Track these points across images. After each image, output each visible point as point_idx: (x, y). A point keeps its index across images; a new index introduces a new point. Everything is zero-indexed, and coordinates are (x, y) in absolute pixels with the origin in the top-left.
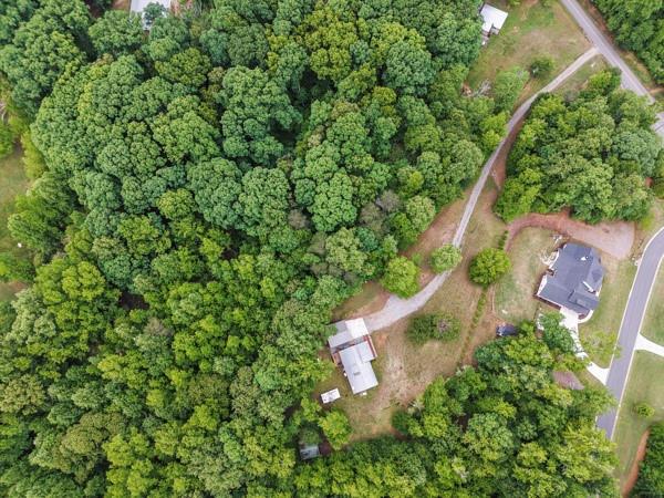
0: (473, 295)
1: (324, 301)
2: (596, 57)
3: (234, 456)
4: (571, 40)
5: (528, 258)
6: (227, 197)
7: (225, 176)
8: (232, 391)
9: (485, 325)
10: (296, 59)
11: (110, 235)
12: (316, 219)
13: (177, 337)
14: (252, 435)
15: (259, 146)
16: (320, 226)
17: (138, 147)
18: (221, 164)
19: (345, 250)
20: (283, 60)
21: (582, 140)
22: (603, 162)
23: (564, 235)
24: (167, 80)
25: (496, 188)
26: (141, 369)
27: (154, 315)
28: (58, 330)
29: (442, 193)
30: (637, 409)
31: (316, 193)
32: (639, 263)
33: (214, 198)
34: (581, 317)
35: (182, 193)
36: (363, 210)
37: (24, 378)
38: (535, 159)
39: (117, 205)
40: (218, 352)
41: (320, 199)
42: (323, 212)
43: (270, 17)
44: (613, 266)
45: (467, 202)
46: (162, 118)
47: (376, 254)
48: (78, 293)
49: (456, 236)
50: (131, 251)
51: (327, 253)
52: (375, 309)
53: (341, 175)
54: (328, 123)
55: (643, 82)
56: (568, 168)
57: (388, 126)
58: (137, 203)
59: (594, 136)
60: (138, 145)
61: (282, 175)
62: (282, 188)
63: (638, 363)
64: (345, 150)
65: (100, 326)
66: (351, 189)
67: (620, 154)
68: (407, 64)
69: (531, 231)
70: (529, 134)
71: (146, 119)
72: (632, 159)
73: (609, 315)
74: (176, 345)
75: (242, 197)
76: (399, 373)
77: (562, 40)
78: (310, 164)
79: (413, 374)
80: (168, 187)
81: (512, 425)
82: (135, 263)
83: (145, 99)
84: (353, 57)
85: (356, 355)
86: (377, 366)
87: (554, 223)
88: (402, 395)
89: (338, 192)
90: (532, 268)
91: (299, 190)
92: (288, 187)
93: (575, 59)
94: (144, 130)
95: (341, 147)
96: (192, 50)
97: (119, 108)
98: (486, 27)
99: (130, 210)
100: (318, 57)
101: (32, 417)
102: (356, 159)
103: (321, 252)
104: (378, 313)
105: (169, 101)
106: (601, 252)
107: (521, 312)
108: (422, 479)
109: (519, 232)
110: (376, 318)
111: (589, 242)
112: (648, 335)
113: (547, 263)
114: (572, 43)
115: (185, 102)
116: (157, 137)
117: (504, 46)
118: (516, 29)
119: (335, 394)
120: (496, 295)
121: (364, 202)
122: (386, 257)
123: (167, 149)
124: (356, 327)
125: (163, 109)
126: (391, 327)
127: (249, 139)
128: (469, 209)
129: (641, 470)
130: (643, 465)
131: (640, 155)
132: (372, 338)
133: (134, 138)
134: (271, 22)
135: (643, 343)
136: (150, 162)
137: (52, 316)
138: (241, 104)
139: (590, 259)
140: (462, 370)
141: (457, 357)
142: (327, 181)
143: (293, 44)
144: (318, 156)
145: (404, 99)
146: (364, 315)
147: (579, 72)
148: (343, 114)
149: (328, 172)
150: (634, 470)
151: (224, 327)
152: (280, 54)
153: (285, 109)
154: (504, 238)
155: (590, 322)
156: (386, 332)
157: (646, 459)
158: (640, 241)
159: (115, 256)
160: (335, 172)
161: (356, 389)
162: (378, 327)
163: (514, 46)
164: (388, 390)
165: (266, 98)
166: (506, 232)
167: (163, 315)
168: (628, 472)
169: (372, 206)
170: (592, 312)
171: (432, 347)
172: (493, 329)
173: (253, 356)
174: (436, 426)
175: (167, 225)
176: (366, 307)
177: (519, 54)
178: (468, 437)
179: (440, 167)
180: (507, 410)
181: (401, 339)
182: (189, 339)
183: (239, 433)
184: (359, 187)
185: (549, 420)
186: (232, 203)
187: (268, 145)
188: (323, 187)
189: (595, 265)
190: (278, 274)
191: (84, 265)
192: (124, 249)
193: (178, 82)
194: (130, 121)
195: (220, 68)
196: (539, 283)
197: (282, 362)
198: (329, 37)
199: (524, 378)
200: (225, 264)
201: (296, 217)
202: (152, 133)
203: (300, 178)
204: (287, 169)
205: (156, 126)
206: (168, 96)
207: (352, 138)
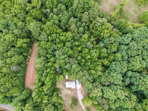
3: (61, 57)
7: (122, 70)
8: (74, 59)
12: (106, 88)
13: (88, 50)
14: (64, 62)
16: (104, 88)
17: (135, 52)
18: (125, 70)
19: (97, 93)
26: (83, 42)
27: (94, 46)
28: (96, 27)
31: (112, 90)
33: (117, 66)
35: (120, 59)
36: (105, 99)
37: (88, 19)
39: (121, 43)
40: (82, 57)
42: (107, 90)
46: (141, 59)
47: (94, 98)
48: (103, 32)
50: (109, 44)
52: (82, 92)
53: (116, 98)
54: (130, 99)
58: (120, 48)
61: (119, 83)
64: (121, 101)
66: (111, 99)
71: (141, 55)
74: (86, 49)
75: (116, 73)
76: (67, 92)
78: (120, 91)
79: (66, 95)
80: (123, 56)
82: (106, 45)
83: (147, 56)
85: (73, 85)
86: (70, 89)
88: (62, 92)
89: (111, 96)
91: (114, 86)
92: (116, 84)
94: (139, 54)
95: (123, 100)
97: (146, 49)
99: (119, 46)
102: (119, 103)
103: (98, 87)
105: (145, 61)
110: (80, 92)
115: (144, 65)
116: (136, 57)
119: (67, 78)
121: (107, 100)
122: (93, 100)
123: (132, 58)
124: (79, 86)
125: (143, 59)
126: (77, 94)
127: (130, 77)
132: (76, 89)
133: (137, 51)
137: (99, 26)
138: (140, 79)
140: (64, 107)
141: (67, 106)
142: (115, 94)
144: (122, 94)
146: (81, 89)
149: (117, 95)
151: (87, 60)
153: (136, 89)
156: (76, 93)
159: (109, 41)
160: (117, 96)
161: (67, 82)
162: (78, 91)
164: (64, 89)
165: (140, 86)
167: (93, 48)
169: (106, 102)
171: (70, 102)
173: (79, 64)
174: (54, 99)
175: (113, 53)
176: (83, 90)
181: (74, 95)
182: (87, 52)
183: (65, 59)
184: (111, 101)
186: (115, 70)
187: (127, 82)
188: (114, 92)
190: (95, 75)
191: (109, 35)
194: (142, 51)
197: (76, 71)
200: (101, 64)
201: (108, 83)
203: (117, 88)
204: (120, 85)
205: (139, 57)
206: (146, 61)
207: (124, 104)
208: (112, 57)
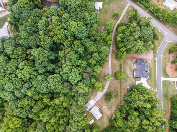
0: (118, 82)
2: (129, 6)
4: (121, 4)
5: (129, 68)
6: (45, 87)
7: (42, 81)
9: (124, 89)
10: (49, 41)
11: (17, 108)
12: (71, 82)
13: (47, 126)
15: (48, 68)
16: (73, 84)
17: (15, 82)
18: (40, 78)
20: (45, 43)
21: (133, 36)
22: (140, 41)
23: (136, 58)
24: (15, 59)
25: (115, 52)
27: (38, 122)
29: (101, 62)
30: (166, 96)
31: (69, 76)
32: (156, 59)
33: (41, 88)
34: (146, 78)
35: (33, 89)
36: (83, 75)
38: (123, 44)
39: (16, 98)
41: (71, 77)
42: (73, 80)
43: (37, 30)
44: (150, 62)
45: (109, 59)
46: (18, 71)
47: (90, 85)
48: (15, 127)
49: (109, 69)
50: (25, 109)
51: (77, 91)
53: (74, 69)
54: (65, 57)
55: (143, 9)
56: (132, 46)
57: (81, 50)
58: (21, 96)
59: (136, 35)
60: (15, 81)
61: (58, 75)
62: (59, 79)
63: (163, 84)
65: (25, 131)
66: (78, 72)
67: (144, 37)
69: (127, 60)
70: (119, 39)
71: (14, 72)
72: (147, 38)
73: (153, 74)
74: (47, 128)
75: (49, 85)
76: (107, 109)
77: (119, 4)
78: (64, 69)
79: (110, 108)
80: (28, 88)
81: (138, 116)
82: (27, 112)
83: (11, 67)
84: (65, 35)
85: (95, 110)
87: (133, 56)
88: (109, 114)
89: (74, 74)
90: (130, 70)
91: (64, 77)
92: (61, 77)
93: (124, 9)
94: (14, 76)
95: (71, 61)
96: (19, 48)
97: (5, 72)
98: (98, 9)
99: (20, 98)
100: (55, 39)
102: (76, 63)
103: (76, 91)
104: (96, 96)
105: (18, 65)
106: (146, 59)
107: (131, 82)
109: (124, 61)
110: (96, 98)
111: (143, 58)
112: (163, 76)
113: (134, 67)
114: (122, 5)
115: (23, 64)
116: (19, 77)
117: (104, 12)
118: (106, 6)
119: (93, 121)
120: (124, 80)
121: (82, 73)
122: (93, 84)
123: (23, 79)
124: (92, 102)
125: (17, 68)
126: (101, 99)
127: (45, 67)
128: (110, 60)
129: (171, 111)
130: (171, 109)
131: (149, 35)
132: (97, 104)
133: (13, 80)
134: (38, 32)
135: (163, 79)
136: (20, 85)
138: (39, 59)
139: (144, 64)
140: (122, 103)
141: (119, 100)
142: (71, 72)
143: (47, 37)
144: (66, 66)
145: (83, 41)
146: (93, 98)
147: (126, 12)
148: (68, 53)
149: (70, 70)
150: (170, 111)
151: (58, 118)
152: (44, 41)
153: (52, 55)
154: (121, 65)
155: (149, 79)
156: (100, 100)
157: (172, 107)
158: (155, 53)
159: (21, 112)
160: (72, 69)
161: (97, 119)
162: (97, 100)
163: (107, 11)
164: (105, 115)
165: (45, 55)
166: (121, 63)
167: (41, 121)
168: (168, 112)
169: (85, 73)
170: (148, 77)
171: (113, 100)
172: (126, 89)
173: (68, 123)
174: (120, 123)
175: (32, 98)
176: (93, 96)
177: (109, 13)
178: (129, 123)
179: (99, 56)
180: (136, 113)
181: (104, 100)
182: (50, 125)
184: (80, 70)
185: (147, 113)
186: (47, 87)
187: (51, 67)
188: (70, 74)
189: (146, 64)
190: (66, 101)
192: (23, 110)
193: (19, 58)
194: (9, 75)
195: (29, 50)
196: (134, 73)
197: (76, 124)
198: (56, 32)
199: (138, 104)
200: (52, 102)
201: (66, 84)
202: (17, 76)
203: (63, 74)
204: (58, 72)
205: (17, 74)
206: (17, 64)
207: (73, 59)
208: (37, 97)
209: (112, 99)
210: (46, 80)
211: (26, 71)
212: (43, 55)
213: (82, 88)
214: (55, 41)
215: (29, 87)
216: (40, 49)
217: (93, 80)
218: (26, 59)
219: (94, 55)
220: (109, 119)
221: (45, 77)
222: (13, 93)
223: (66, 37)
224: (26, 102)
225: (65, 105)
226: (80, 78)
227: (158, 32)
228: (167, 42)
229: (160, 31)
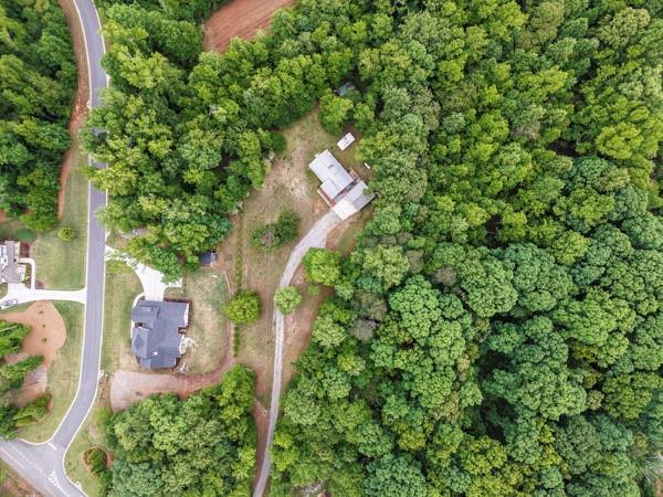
0: (248, 282)
1: (389, 208)
3: (415, 45)
5: (207, 338)
6: (525, 268)
7: (536, 290)
8: (436, 104)
9: (229, 258)
10: (521, 444)
11: (618, 192)
12: (427, 284)
13: (507, 130)
15: (516, 337)
16: (421, 278)
17: (637, 284)
18: (546, 301)
20: (535, 437)
21: (193, 468)
22: (165, 452)
23: (178, 375)
24: (644, 370)
25: (258, 399)
26: (527, 89)
27: (537, 142)
28: (618, 91)
29: (315, 359)
30: (75, 234)
31: (439, 307)
32: (100, 374)
33: (537, 263)
34: (143, 298)
35: (569, 258)
36: (385, 310)
37: (626, 40)
38: (232, 433)
39: (625, 224)
40: (463, 133)
41: (433, 302)
42: (425, 292)
43: (570, 487)
44: (126, 360)
45: (283, 371)
46: (628, 326)
47: (355, 274)
48: (619, 127)
49: (282, 331)
50: (589, 187)
51: (404, 253)
52: (334, 233)
53: (420, 333)
54: (458, 385)
56: (199, 429)
57: (395, 408)
58: (608, 232)
59: (183, 476)
60: (639, 288)
61: (481, 313)
62: (476, 298)
63: (80, 276)
64: (428, 362)
65: (581, 113)
66: (407, 324)
67: (151, 467)
68: (403, 483)
69: (212, 366)
70: (247, 455)
71: (643, 320)
72: (137, 464)
73: (117, 312)
74: (504, 123)
75: (510, 274)
76: (293, 185)
78: (459, 334)
79: (280, 189)
80: (585, 260)
81: (184, 165)
82: (579, 178)
83: (655, 340)
84: (462, 470)
85: (337, 182)
86: (314, 181)
87: (191, 383)
88: (284, 167)
89: (419, 315)
90: (201, 329)
91: (457, 303)
92: (470, 303)
94: (640, 306)
95: (434, 365)
96: (634, 414)
99: (610, 225)
100: (499, 455)
101: (600, 17)
102: (413, 358)
103: (410, 252)
104: (329, 230)
105: (630, 348)
106: (139, 370)
107: (199, 283)
108: (247, 93)
109: (222, 361)
110: (331, 225)
111: (152, 376)
112: (77, 306)
113: (187, 339)
115: (614, 352)
119: (342, 144)
120: (226, 290)
121: (388, 317)
122: (344, 278)
123: (607, 295)
124: (345, 209)
125: (632, 336)
126: (314, 222)
127: (529, 341)
128: (278, 366)
129: (59, 183)
130: (58, 187)
131: (129, 474)
132: (328, 205)
133: (645, 293)
134: (566, 481)
135: (79, 296)
136: (617, 275)
137: (631, 98)
138: (557, 373)
139: (150, 356)
140: (239, 208)
141: (246, 221)
143: (532, 460)
144: (453, 345)
145: (389, 446)
146: (342, 223)
148: (447, 399)
149: (437, 332)
150: (64, 181)
151: (469, 156)
152: (541, 444)
153: (507, 387)
154: (236, 349)
155: (133, 297)
156: (317, 216)
157: (56, 194)
158: (104, 398)
159: (602, 175)
160: (430, 336)
161: (327, 153)
162: (326, 217)
164: (299, 165)
165: (533, 387)
166: (236, 356)
167: (529, 145)
168: (70, 175)
169: (379, 316)
170: (135, 304)
171: (272, 219)
172: (221, 257)
173: (432, 138)
174: (249, 141)
175: (566, 225)
176: (343, 230)
178: (218, 143)
179: (326, 385)
180: (193, 176)
182: (496, 133)
183: (418, 66)
184: (399, 329)
185: (154, 179)
186: (517, 266)
187: (507, 341)
188: (436, 315)
189: (143, 353)
190: (443, 217)
191: (626, 154)
192: (598, 184)
193: (631, 373)
194: (658, 312)
195: (594, 408)
196: (190, 317)
198: (498, 482)
200: (495, 210)
201: (448, 277)
202: (631, 307)
203: (461, 317)
204: (479, 322)
205: (629, 315)
206: (633, 352)
207: (428, 376)
208: (549, 229)
209: (276, 220)
210: (522, 293)
211: (600, 325)
212: (541, 389)
213: (389, 262)
214: (497, 443)
215: (583, 267)
216: (556, 413)
217: (345, 291)
218: (603, 371)
219: (344, 391)
220: (284, 153)
221: (525, 302)
222: (637, 246)
223: (457, 461)
224: (589, 213)
225: (446, 203)
226: (397, 300)
227: (86, 484)
228: (55, 442)
229: (79, 487)
